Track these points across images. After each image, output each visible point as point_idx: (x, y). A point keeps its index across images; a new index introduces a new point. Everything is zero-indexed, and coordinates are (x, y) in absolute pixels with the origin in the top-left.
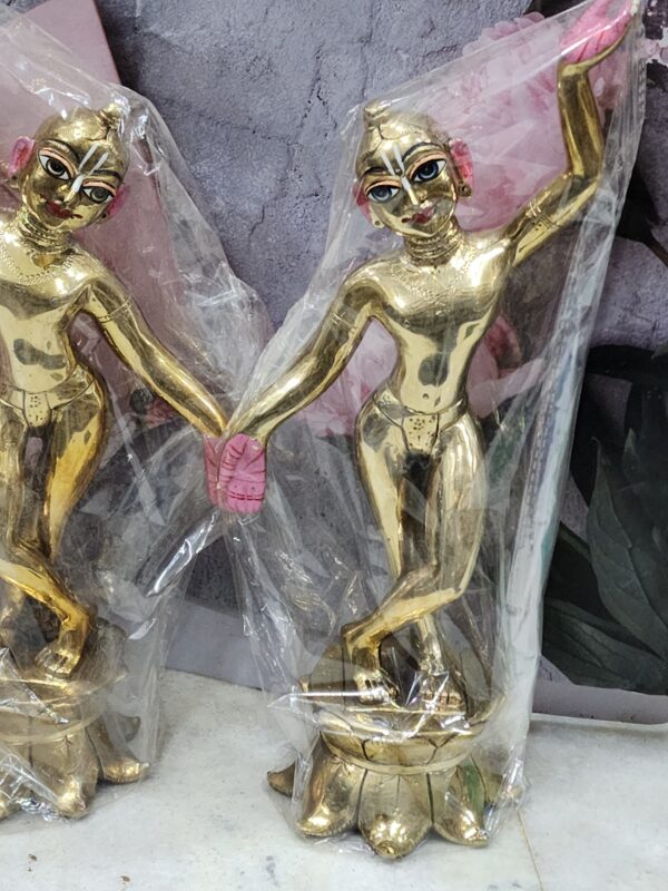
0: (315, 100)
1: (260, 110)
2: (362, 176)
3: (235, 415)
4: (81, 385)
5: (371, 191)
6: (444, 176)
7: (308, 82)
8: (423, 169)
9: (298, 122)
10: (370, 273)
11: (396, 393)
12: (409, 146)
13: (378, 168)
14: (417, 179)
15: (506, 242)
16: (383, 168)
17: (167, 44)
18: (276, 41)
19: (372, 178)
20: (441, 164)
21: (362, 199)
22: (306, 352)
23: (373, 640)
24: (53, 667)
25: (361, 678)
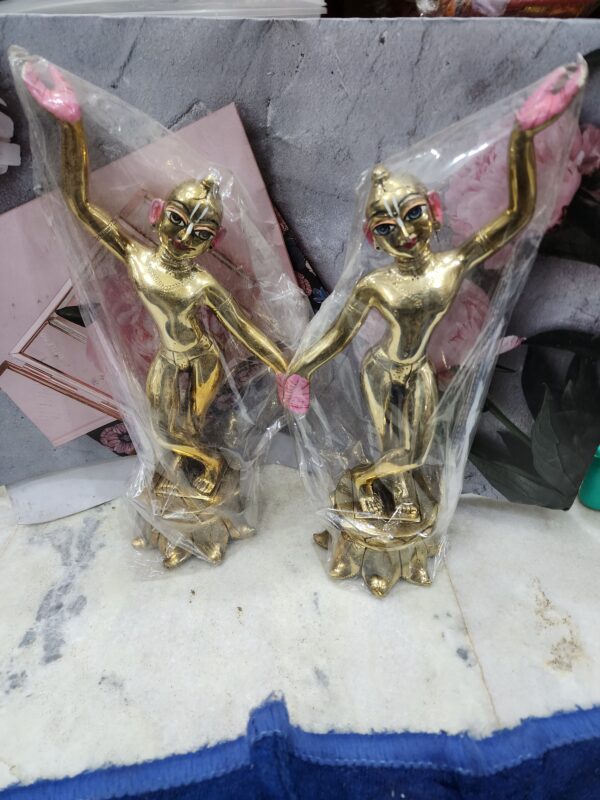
1: (342, 183)
2: (369, 218)
3: (292, 362)
4: (206, 346)
5: (376, 228)
6: (425, 216)
8: (411, 212)
10: (371, 279)
11: (386, 351)
12: (402, 197)
13: (381, 212)
14: (408, 219)
15: (461, 258)
16: (385, 211)
17: (285, 144)
18: (353, 138)
19: (376, 219)
20: (423, 208)
21: (369, 235)
22: (333, 327)
23: (369, 481)
24: (202, 490)
25: (363, 500)
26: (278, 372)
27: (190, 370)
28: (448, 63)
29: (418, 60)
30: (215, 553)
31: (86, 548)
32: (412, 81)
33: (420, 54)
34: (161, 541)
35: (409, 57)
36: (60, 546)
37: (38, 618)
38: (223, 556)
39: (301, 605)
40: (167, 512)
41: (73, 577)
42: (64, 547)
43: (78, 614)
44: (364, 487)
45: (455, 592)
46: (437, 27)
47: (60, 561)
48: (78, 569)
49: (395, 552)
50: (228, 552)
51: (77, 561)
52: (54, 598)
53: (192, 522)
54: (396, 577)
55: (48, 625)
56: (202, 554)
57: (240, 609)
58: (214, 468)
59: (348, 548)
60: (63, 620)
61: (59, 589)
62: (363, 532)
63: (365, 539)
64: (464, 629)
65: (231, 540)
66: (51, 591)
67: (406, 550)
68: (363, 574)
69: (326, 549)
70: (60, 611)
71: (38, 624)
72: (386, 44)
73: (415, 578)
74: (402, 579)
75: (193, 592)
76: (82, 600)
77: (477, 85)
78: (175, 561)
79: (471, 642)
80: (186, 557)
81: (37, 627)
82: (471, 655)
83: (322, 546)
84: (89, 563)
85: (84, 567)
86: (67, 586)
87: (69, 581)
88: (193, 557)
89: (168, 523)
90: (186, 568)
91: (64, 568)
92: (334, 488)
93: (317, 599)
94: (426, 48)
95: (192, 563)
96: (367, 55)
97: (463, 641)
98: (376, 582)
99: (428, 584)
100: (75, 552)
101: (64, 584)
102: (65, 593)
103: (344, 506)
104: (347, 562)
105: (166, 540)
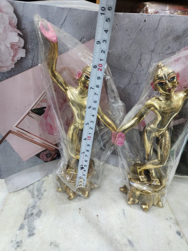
0: (139, 65)
1: (127, 67)
5: (158, 83)
6: (175, 80)
7: (138, 61)
8: (172, 78)
9: (135, 69)
12: (169, 73)
14: (170, 81)
18: (132, 52)
19: (158, 80)
20: (175, 77)
23: (142, 170)
26: (113, 132)
28: (167, 29)
29: (157, 28)
31: (40, 191)
32: (154, 34)
33: (158, 26)
35: (154, 27)
36: (30, 191)
37: (25, 219)
39: (119, 214)
41: (36, 202)
42: (32, 191)
43: (39, 217)
46: (164, 17)
47: (31, 196)
48: (37, 199)
49: (152, 195)
50: (90, 194)
51: (37, 196)
52: (30, 211)
54: (152, 204)
55: (29, 221)
56: (82, 195)
57: (98, 216)
60: (34, 219)
61: (32, 207)
63: (142, 191)
64: (177, 224)
65: (92, 189)
66: (29, 208)
67: (155, 195)
68: (140, 203)
69: (126, 194)
70: (32, 216)
71: (25, 221)
72: (146, 22)
75: (80, 209)
76: (40, 212)
77: (177, 37)
79: (181, 229)
81: (25, 222)
82: (182, 234)
83: (124, 192)
84: (42, 197)
85: (40, 199)
86: (34, 206)
87: (35, 204)
88: (79, 195)
91: (32, 199)
93: (124, 212)
94: (160, 24)
96: (140, 25)
97: (177, 228)
99: (163, 207)
100: (36, 193)
101: (33, 205)
102: (34, 209)
104: (134, 198)
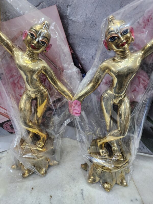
3: (75, 96)
4: (42, 89)
13: (112, 31)
14: (123, 34)
16: (114, 31)
17: (74, 21)
20: (128, 30)
23: (103, 143)
24: (39, 146)
25: (101, 151)
26: (69, 100)
27: (36, 99)
30: (43, 171)
34: (22, 166)
38: (46, 173)
40: (24, 154)
44: (101, 145)
45: (138, 189)
49: (114, 172)
50: (48, 171)
53: (34, 159)
54: (114, 182)
56: (37, 172)
57: (51, 197)
58: (44, 137)
59: (95, 170)
62: (101, 164)
63: (102, 167)
65: (50, 166)
67: (118, 172)
68: (101, 181)
69: (86, 170)
73: (122, 183)
74: (116, 183)
78: (27, 175)
80: (31, 173)
83: (84, 169)
88: (34, 173)
89: (24, 159)
90: (31, 178)
92: (89, 146)
95: (34, 175)
98: (106, 185)
99: (127, 186)
103: (94, 153)
104: (94, 176)
105: (24, 166)
